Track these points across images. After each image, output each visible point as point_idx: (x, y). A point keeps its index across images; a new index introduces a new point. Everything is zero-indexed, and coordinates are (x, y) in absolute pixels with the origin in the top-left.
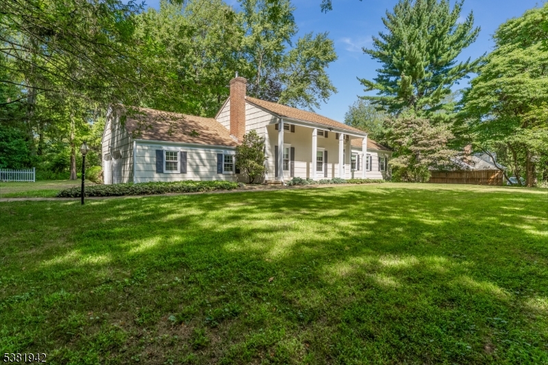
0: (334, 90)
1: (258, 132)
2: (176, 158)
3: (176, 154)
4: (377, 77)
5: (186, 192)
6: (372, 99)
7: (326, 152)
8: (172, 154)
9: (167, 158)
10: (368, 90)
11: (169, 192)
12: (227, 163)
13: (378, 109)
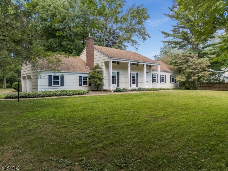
0: (149, 36)
1: (100, 65)
2: (58, 79)
3: (58, 77)
4: (173, 30)
5: (62, 96)
6: (168, 42)
7: (137, 74)
8: (56, 77)
9: (54, 79)
10: (166, 37)
11: (54, 96)
12: (84, 81)
13: (173, 48)
